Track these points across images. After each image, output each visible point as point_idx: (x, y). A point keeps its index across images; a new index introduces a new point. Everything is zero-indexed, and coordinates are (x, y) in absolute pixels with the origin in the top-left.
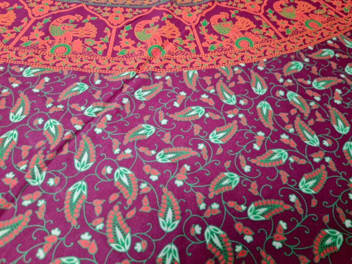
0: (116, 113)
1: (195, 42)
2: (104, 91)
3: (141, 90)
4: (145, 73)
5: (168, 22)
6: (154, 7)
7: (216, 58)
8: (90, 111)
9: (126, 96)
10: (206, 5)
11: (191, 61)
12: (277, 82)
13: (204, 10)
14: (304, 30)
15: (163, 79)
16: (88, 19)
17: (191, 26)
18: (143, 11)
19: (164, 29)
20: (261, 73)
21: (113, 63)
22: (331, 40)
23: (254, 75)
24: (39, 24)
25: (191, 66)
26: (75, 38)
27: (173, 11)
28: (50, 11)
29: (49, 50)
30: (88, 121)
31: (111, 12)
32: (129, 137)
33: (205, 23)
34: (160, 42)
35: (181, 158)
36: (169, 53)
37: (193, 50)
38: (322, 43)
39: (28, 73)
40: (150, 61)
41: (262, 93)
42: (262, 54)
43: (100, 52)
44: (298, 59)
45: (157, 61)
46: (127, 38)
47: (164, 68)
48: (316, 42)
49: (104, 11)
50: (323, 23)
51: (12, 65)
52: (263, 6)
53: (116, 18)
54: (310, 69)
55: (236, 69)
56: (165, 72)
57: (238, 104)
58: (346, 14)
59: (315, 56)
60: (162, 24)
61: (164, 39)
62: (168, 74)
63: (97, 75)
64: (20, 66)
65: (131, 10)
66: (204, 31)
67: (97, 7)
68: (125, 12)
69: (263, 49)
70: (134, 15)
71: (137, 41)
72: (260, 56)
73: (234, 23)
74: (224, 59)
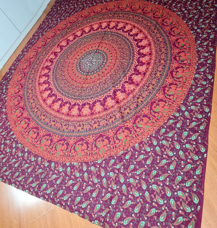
0: (123, 165)
1: (134, 133)
2: (118, 160)
3: (126, 156)
4: (125, 150)
5: (125, 130)
6: (119, 125)
7: (141, 137)
8: (118, 167)
9: (124, 159)
10: (133, 118)
11: (135, 141)
12: (159, 139)
13: (133, 120)
14: (163, 115)
15: (131, 150)
16: (104, 138)
17: (131, 128)
18: (117, 127)
19: (125, 133)
20: (154, 137)
21: (117, 150)
22: (172, 115)
23: (153, 139)
24: (93, 145)
25: (136, 143)
26: (104, 146)
27: (125, 125)
28: (94, 139)
29: (100, 153)
30: (118, 170)
31: (109, 132)
32: (129, 171)
33: (135, 125)
34: (125, 138)
35: (142, 171)
36: (129, 141)
37: (134, 136)
38: (169, 118)
39: (99, 162)
40: (125, 146)
41: (156, 144)
42: (153, 130)
43: (112, 148)
44: (163, 128)
45: (127, 145)
46: (117, 140)
47: (129, 146)
48: (167, 118)
49: (107, 133)
50: (168, 109)
51: (94, 161)
52: (149, 110)
53: (111, 134)
54: (167, 130)
55: (148, 139)
56: (130, 148)
57: (151, 150)
58: (175, 101)
59: (168, 124)
60: (123, 131)
61: (126, 136)
62: (131, 148)
63: (114, 156)
64: (96, 160)
65: (113, 129)
66: (135, 128)
67: (104, 132)
68: (112, 131)
69: (153, 128)
70: (115, 131)
71: (119, 140)
72: (153, 131)
73: (143, 121)
74: (144, 136)
